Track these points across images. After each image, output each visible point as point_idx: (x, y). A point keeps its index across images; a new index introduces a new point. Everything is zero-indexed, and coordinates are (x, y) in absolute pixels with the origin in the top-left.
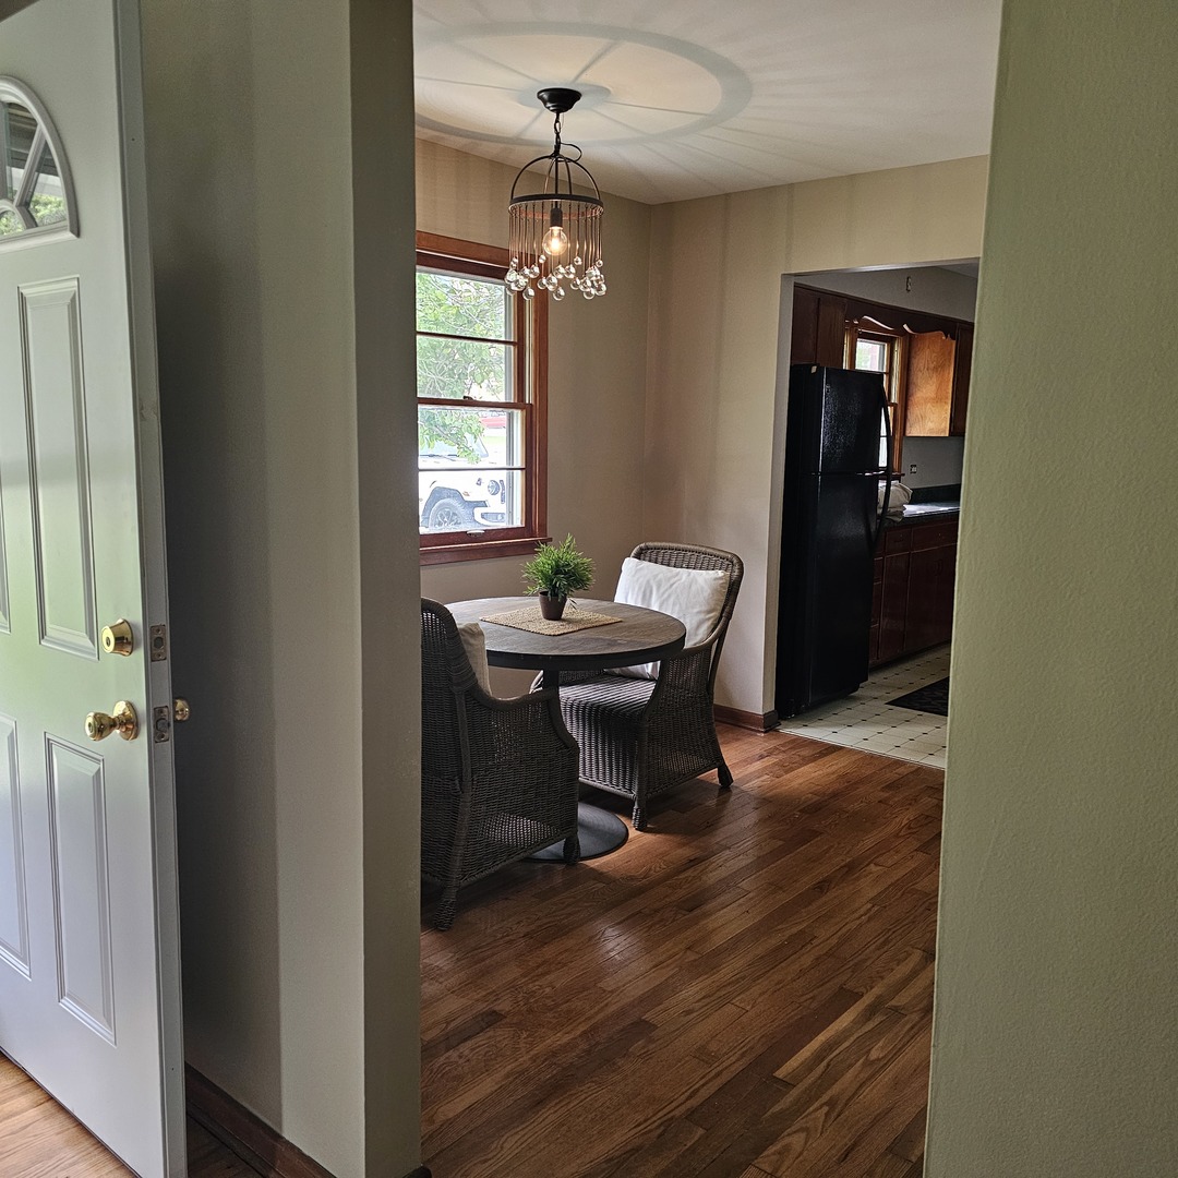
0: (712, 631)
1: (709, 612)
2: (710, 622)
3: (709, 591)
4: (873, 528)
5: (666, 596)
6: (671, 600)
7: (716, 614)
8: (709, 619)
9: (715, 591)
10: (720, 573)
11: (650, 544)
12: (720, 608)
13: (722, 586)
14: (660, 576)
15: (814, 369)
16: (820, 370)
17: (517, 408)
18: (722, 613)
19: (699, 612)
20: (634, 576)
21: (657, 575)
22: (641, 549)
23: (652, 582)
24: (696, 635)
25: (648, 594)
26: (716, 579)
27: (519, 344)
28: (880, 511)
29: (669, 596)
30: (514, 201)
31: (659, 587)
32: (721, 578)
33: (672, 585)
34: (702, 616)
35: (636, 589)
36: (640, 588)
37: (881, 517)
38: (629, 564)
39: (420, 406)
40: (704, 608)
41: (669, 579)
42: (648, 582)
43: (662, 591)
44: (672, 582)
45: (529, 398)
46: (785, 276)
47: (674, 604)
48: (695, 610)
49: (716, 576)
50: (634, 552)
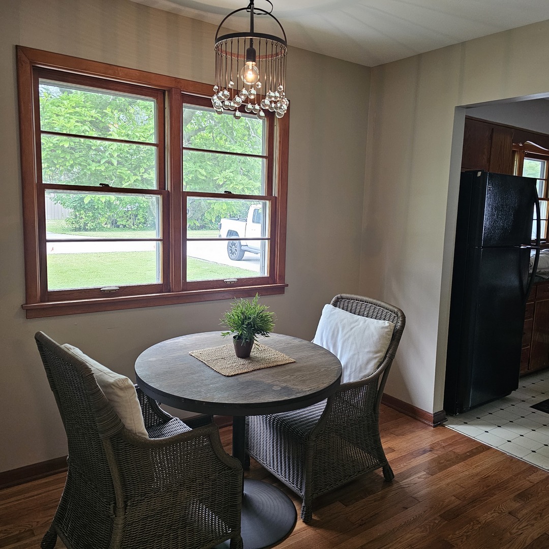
0: (378, 368)
1: (377, 352)
2: (376, 360)
3: (377, 337)
4: (525, 282)
5: (347, 336)
6: (351, 339)
7: (381, 354)
8: (376, 358)
9: (382, 337)
10: (387, 323)
11: (344, 295)
12: (385, 350)
13: (387, 333)
14: (345, 321)
15: (479, 174)
16: (484, 174)
17: (267, 200)
18: (386, 354)
19: (369, 352)
20: (327, 319)
21: (343, 320)
22: (338, 298)
23: (339, 324)
24: (366, 369)
25: (336, 333)
26: (383, 328)
27: (269, 158)
28: (531, 271)
29: (349, 337)
30: (217, 40)
31: (343, 328)
32: (386, 327)
33: (351, 329)
34: (371, 355)
35: (329, 328)
36: (331, 328)
37: (532, 275)
38: (328, 308)
39: (188, 198)
40: (373, 349)
41: (351, 324)
42: (337, 324)
43: (345, 332)
44: (352, 326)
45: (275, 193)
46: (459, 108)
47: (352, 343)
48: (366, 350)
49: (383, 325)
50: (333, 299)
